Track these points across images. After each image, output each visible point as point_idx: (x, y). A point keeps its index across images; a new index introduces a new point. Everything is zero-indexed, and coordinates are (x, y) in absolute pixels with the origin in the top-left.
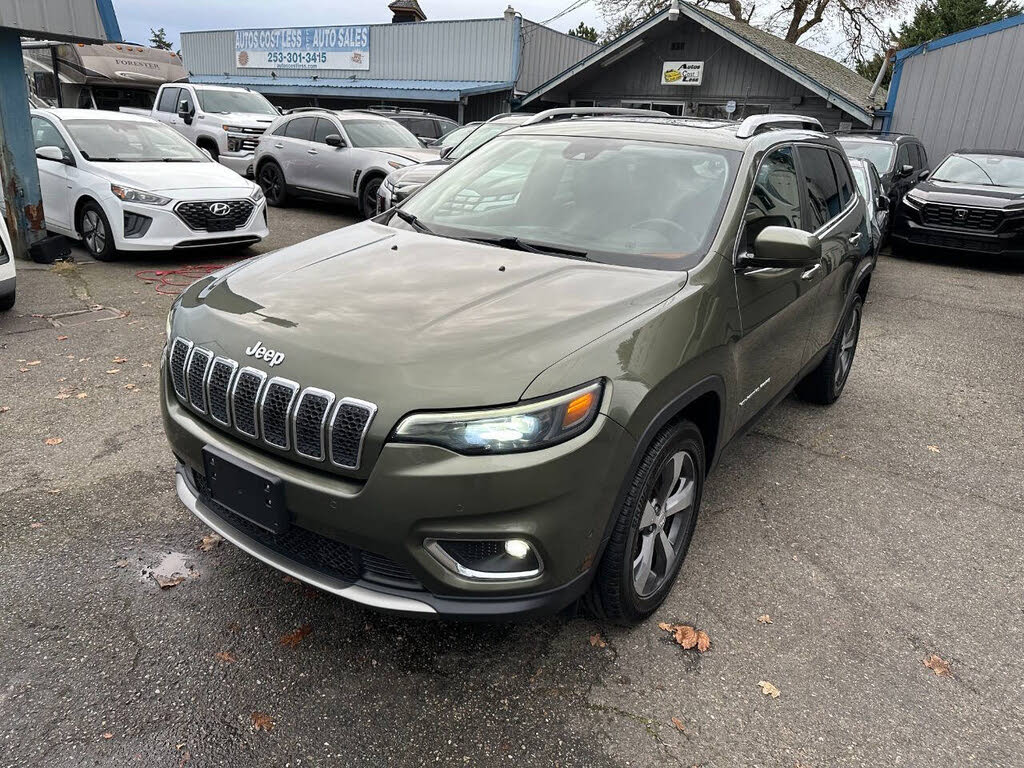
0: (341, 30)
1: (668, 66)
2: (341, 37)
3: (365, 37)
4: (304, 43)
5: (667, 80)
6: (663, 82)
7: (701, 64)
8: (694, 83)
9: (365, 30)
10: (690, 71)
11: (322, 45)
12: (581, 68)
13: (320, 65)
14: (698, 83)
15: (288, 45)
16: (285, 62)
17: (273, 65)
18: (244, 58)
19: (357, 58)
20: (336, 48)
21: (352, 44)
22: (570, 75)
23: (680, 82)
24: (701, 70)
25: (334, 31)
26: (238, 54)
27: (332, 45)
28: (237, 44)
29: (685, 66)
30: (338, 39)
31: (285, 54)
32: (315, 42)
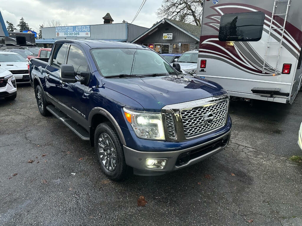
0: (83, 27)
1: (164, 34)
2: (83, 28)
3: (89, 28)
4: (73, 30)
5: (164, 38)
6: (163, 39)
7: (172, 34)
8: (171, 39)
9: (89, 26)
10: (169, 36)
11: (78, 30)
12: (143, 36)
13: (78, 36)
14: (172, 39)
15: (69, 31)
16: (69, 35)
17: (65, 36)
18: (58, 34)
19: (87, 34)
20: (82, 31)
21: (86, 30)
22: (140, 37)
23: (167, 39)
24: (172, 35)
25: (81, 27)
26: (56, 33)
27: (81, 30)
28: (56, 31)
29: (168, 35)
30: (82, 29)
31: (69, 33)
32: (76, 30)
